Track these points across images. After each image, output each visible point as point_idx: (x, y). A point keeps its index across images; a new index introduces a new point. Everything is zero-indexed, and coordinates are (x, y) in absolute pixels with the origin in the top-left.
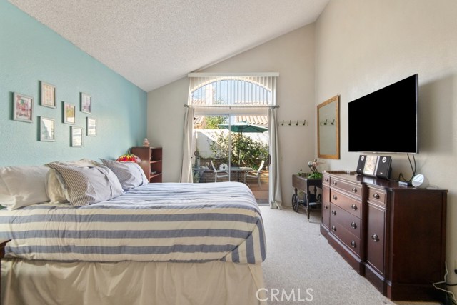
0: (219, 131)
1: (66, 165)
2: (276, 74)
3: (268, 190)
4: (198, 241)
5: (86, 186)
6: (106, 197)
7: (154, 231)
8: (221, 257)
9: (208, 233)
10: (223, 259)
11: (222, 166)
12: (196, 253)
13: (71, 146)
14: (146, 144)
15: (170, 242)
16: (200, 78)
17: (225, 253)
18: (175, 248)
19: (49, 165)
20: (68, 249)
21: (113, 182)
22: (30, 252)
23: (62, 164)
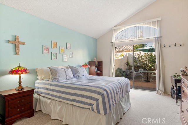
0: (138, 52)
1: (54, 67)
2: (160, 19)
3: (156, 83)
4: (80, 99)
5: (57, 75)
6: (64, 79)
7: (67, 92)
8: (88, 108)
9: (83, 96)
10: (89, 109)
11: (140, 70)
12: (80, 104)
13: (63, 61)
14: (95, 60)
15: (71, 97)
16: (118, 29)
17: (90, 106)
18: (74, 100)
19: (48, 67)
20: (48, 94)
21: (68, 74)
22: (41, 93)
23: (53, 67)
